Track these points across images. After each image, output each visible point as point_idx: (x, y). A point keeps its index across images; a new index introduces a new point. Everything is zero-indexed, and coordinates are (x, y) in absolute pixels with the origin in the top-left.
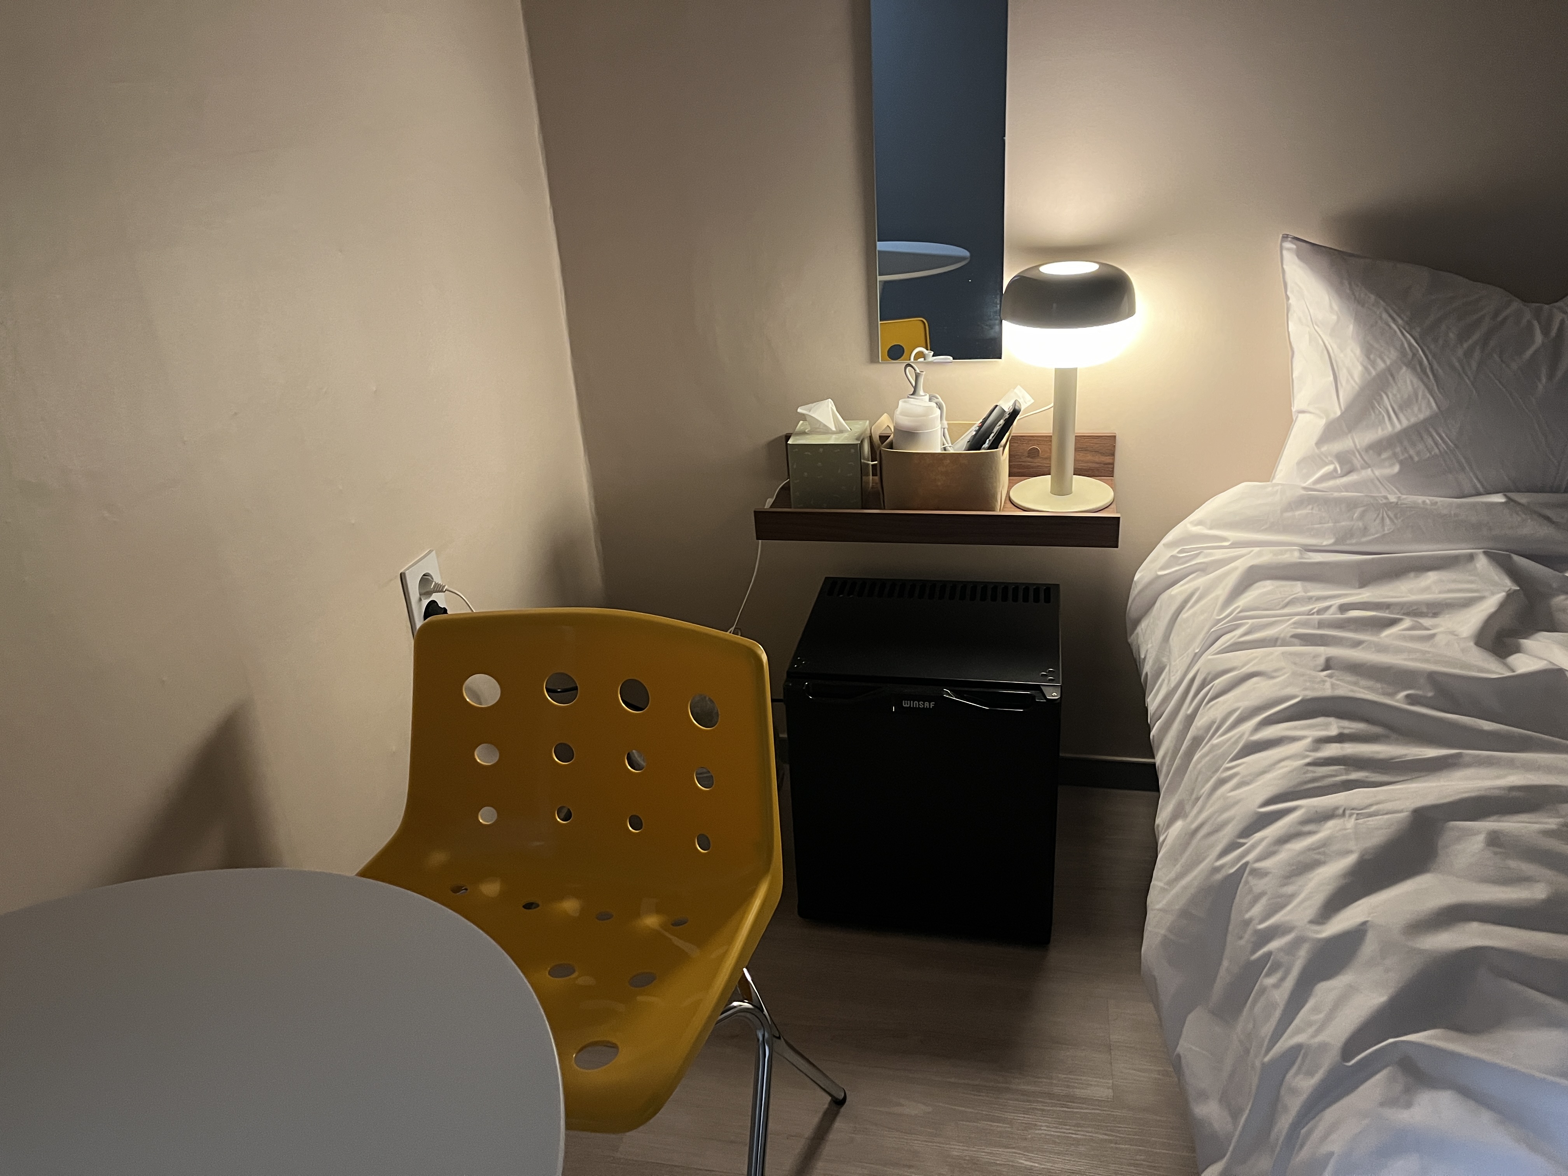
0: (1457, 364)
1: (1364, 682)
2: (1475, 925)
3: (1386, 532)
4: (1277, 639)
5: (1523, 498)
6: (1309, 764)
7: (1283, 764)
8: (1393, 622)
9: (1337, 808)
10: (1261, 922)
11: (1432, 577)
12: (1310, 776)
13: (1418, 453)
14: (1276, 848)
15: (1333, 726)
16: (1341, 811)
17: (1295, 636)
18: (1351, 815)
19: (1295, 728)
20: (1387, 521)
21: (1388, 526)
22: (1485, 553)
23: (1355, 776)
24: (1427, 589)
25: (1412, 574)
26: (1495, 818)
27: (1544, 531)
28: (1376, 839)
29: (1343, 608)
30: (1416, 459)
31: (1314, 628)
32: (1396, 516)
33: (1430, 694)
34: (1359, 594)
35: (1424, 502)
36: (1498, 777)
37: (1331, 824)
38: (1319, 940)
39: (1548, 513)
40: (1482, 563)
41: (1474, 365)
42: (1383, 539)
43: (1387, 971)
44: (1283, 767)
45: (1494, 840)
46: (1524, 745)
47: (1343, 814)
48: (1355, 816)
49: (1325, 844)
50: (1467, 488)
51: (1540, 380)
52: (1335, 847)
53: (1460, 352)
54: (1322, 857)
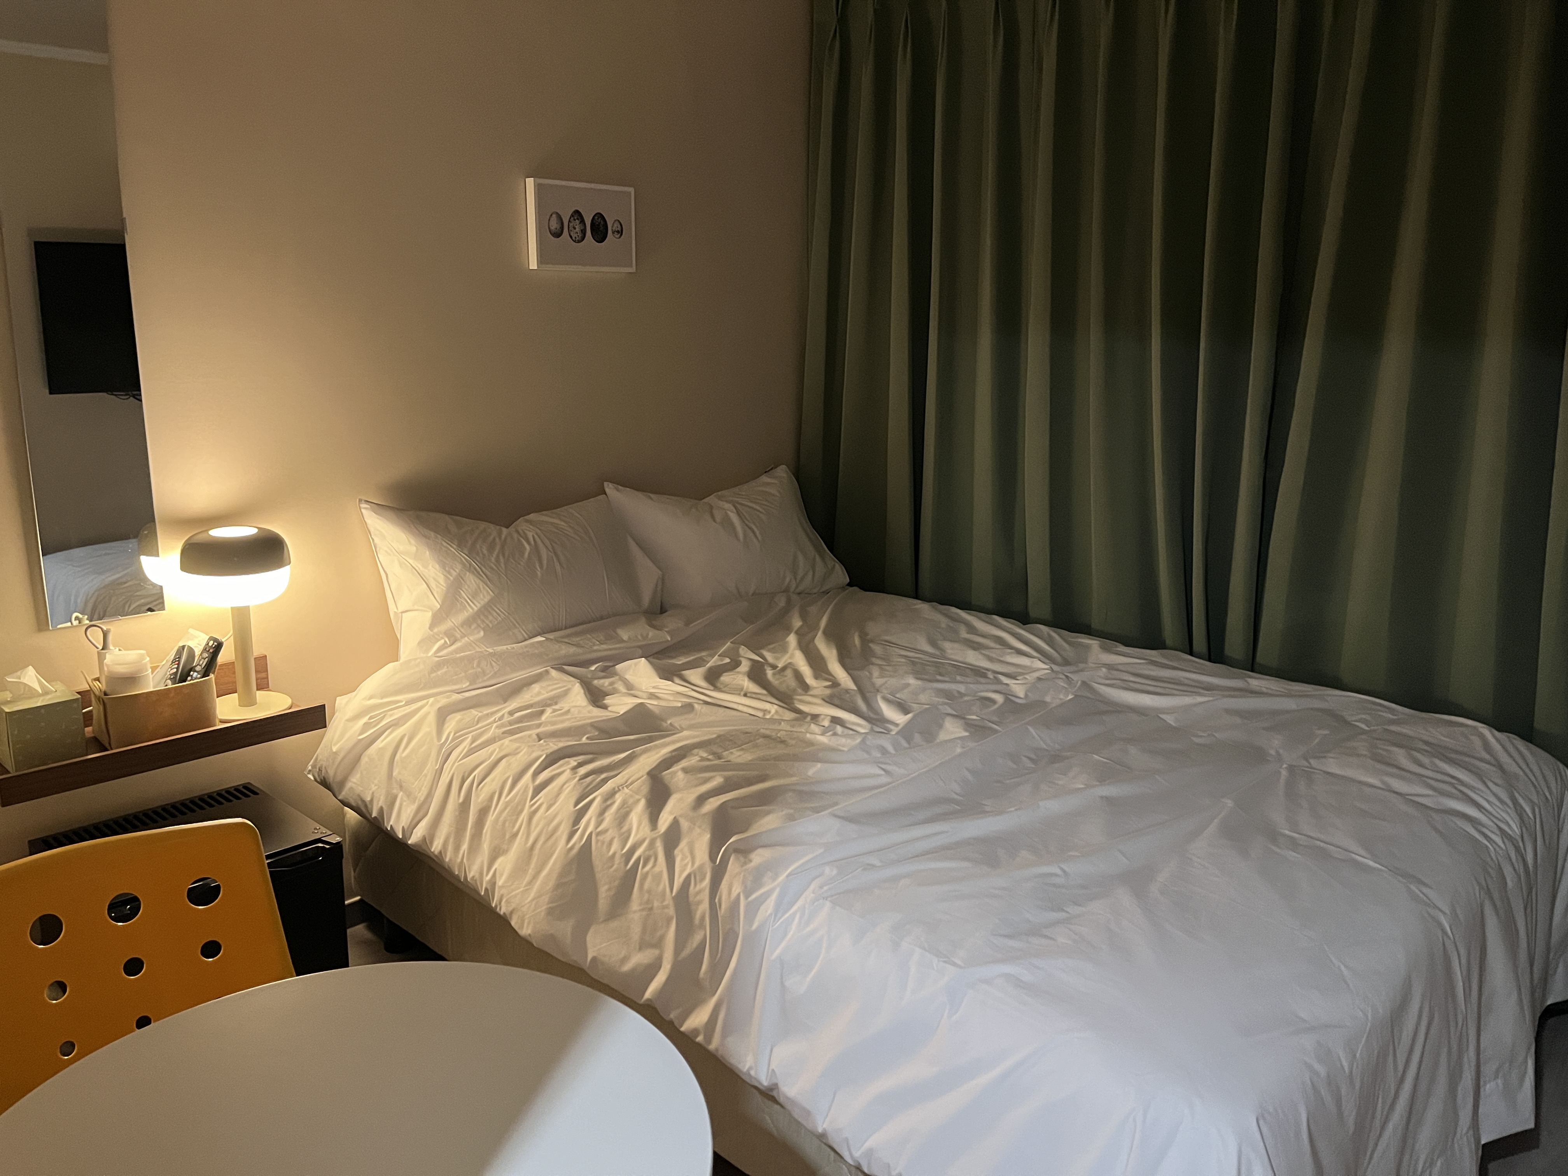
0: (494, 567)
1: (562, 739)
2: (711, 800)
3: (496, 670)
4: (495, 738)
5: (551, 636)
6: (580, 780)
7: (565, 787)
8: (542, 712)
9: (614, 789)
10: (622, 849)
11: (536, 687)
12: (585, 784)
13: (491, 622)
14: (602, 818)
15: (573, 762)
16: (617, 789)
17: (504, 733)
18: (623, 788)
19: (554, 770)
20: (494, 664)
21: (496, 667)
22: (552, 668)
23: (603, 776)
24: (539, 694)
25: (525, 689)
26: (675, 765)
27: (572, 650)
28: (645, 789)
29: (511, 713)
30: (491, 625)
31: (508, 726)
32: (497, 659)
33: (597, 733)
34: (510, 705)
35: (507, 648)
36: (657, 753)
37: (617, 796)
38: (662, 834)
39: (566, 640)
40: (554, 673)
41: (502, 565)
42: (495, 675)
43: (700, 827)
44: (568, 787)
45: (685, 770)
46: (651, 740)
47: (619, 790)
48: (625, 788)
49: (624, 803)
50: (520, 638)
51: (537, 569)
52: (631, 801)
53: (493, 560)
54: (628, 809)
